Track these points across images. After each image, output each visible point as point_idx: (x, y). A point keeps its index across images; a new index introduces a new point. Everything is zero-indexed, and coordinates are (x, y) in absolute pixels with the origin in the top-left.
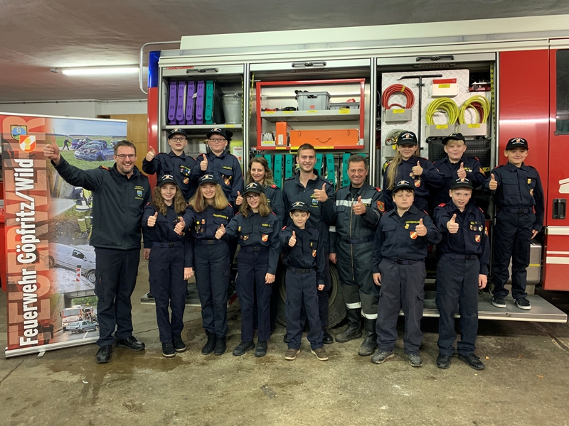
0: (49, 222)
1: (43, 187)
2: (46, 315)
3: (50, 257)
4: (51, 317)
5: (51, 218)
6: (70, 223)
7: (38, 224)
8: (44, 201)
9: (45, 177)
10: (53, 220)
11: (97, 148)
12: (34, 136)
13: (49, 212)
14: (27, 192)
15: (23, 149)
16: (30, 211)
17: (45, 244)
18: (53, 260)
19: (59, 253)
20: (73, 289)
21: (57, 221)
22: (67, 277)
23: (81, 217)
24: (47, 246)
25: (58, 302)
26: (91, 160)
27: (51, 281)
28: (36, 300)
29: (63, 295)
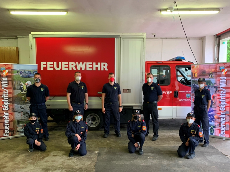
0: (12, 97)
1: (11, 86)
2: (12, 127)
3: (13, 109)
4: (13, 127)
5: (13, 96)
6: (19, 98)
7: (9, 98)
8: (11, 91)
9: (11, 83)
10: (14, 97)
11: (28, 74)
12: (8, 70)
13: (12, 94)
14: (5, 88)
15: (4, 74)
16: (6, 94)
17: (11, 104)
18: (14, 109)
19: (16, 107)
20: (20, 119)
21: (15, 97)
22: (18, 115)
23: (23, 96)
24: (12, 105)
25: (16, 123)
26: (26, 78)
27: (13, 116)
28: (8, 122)
29: (17, 121)
